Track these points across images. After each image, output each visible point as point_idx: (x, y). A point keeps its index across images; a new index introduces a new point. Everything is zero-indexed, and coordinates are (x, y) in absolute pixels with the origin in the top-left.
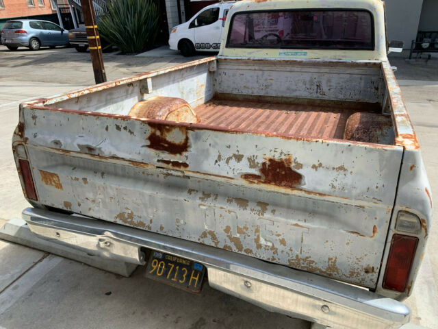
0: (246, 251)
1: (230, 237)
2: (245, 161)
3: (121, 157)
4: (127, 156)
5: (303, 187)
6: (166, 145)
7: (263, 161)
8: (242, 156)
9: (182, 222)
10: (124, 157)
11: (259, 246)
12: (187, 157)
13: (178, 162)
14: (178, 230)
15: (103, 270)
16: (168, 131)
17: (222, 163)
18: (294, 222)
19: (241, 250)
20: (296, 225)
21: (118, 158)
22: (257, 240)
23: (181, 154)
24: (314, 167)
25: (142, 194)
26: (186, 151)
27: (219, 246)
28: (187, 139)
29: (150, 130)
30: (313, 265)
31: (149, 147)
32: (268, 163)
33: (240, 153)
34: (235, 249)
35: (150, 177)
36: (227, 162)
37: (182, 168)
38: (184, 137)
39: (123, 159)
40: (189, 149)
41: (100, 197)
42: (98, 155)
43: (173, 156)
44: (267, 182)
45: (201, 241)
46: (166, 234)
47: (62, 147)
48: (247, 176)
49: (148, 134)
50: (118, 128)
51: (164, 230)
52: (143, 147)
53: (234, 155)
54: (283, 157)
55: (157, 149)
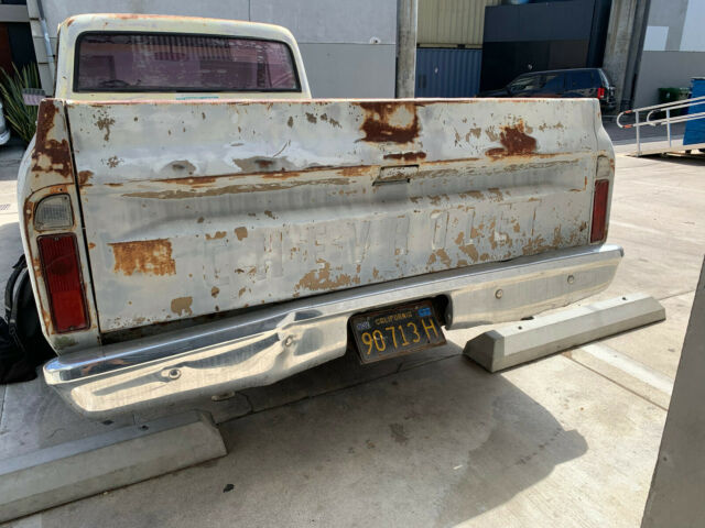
0: (482, 258)
1: (462, 248)
2: (484, 135)
3: (325, 164)
4: (336, 162)
5: (539, 151)
6: (390, 133)
7: (500, 131)
8: (480, 130)
9: (402, 252)
10: (331, 164)
11: (495, 245)
12: (421, 143)
13: (411, 153)
14: (398, 266)
15: (168, 473)
16: (391, 111)
17: (462, 142)
18: (530, 197)
19: (476, 260)
20: (532, 199)
21: (320, 168)
22: (492, 238)
23: (412, 141)
24: (541, 128)
25: (352, 225)
26: (417, 136)
27: (452, 267)
28: (416, 119)
29: (363, 115)
30: (543, 244)
31: (367, 139)
32: (505, 133)
33: (478, 127)
34: (470, 262)
35: (351, 197)
36: (468, 140)
37: (419, 161)
38: (412, 117)
39: (330, 168)
40: (419, 133)
41: (269, 257)
42: (283, 171)
43: (402, 146)
44: (510, 154)
45: (430, 269)
46: (382, 280)
47: (197, 173)
48: (491, 152)
49: (362, 121)
50: (311, 118)
51: (379, 275)
52: (357, 141)
53: (472, 130)
54: (517, 123)
55: (378, 141)
